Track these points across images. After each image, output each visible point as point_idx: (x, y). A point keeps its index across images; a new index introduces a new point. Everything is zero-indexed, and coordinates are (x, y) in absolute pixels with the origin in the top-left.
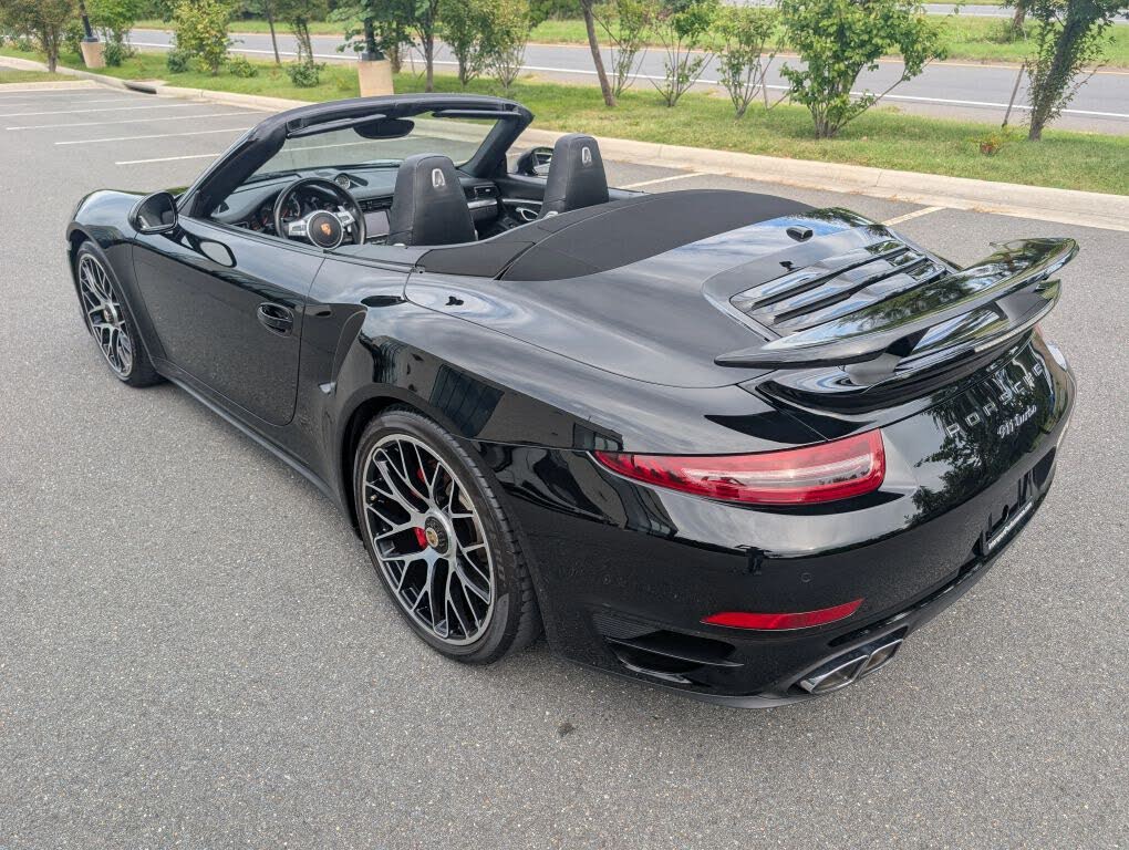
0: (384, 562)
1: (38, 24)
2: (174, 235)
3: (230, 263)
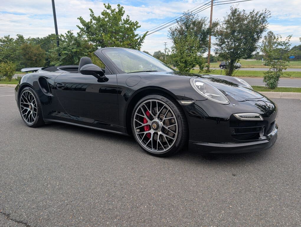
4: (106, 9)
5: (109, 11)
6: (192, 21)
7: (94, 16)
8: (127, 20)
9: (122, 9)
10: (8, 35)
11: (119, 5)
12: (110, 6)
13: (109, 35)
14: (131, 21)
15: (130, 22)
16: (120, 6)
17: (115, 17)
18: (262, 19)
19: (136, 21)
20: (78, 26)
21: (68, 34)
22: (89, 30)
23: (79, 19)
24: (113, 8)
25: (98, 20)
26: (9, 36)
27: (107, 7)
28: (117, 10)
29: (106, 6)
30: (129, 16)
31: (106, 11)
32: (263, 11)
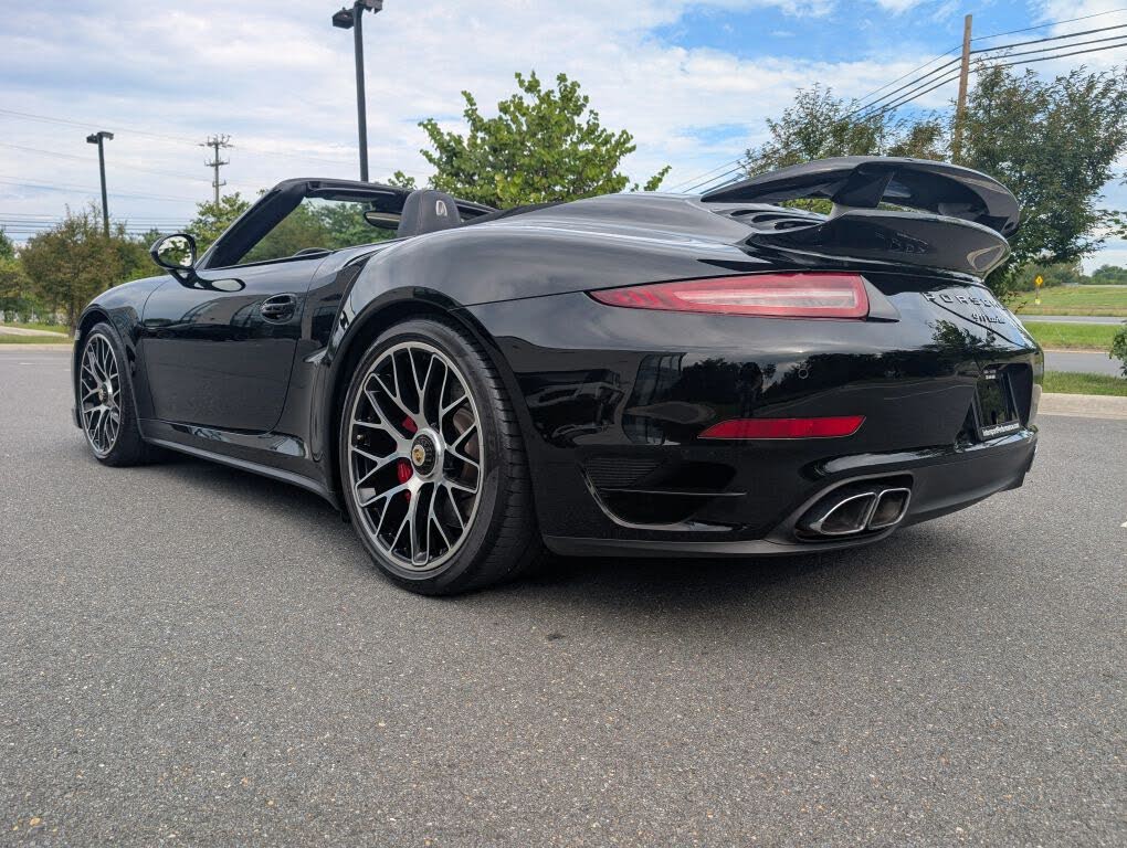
0: (363, 508)
1: (66, 296)
2: (187, 279)
3: (240, 286)
4: (521, 92)
5: (530, 101)
6: (830, 124)
7: (478, 117)
8: (592, 129)
9: (573, 91)
10: (234, 193)
11: (562, 78)
12: (537, 82)
13: (518, 180)
14: (605, 130)
15: (600, 136)
16: (565, 80)
17: (542, 118)
18: (1113, 103)
19: (624, 132)
20: (426, 154)
21: (396, 182)
22: (456, 162)
23: (425, 126)
24: (543, 89)
25: (490, 128)
26: (237, 195)
27: (527, 84)
28: (557, 96)
29: (521, 83)
30: (596, 114)
31: (521, 98)
32: (1117, 73)
